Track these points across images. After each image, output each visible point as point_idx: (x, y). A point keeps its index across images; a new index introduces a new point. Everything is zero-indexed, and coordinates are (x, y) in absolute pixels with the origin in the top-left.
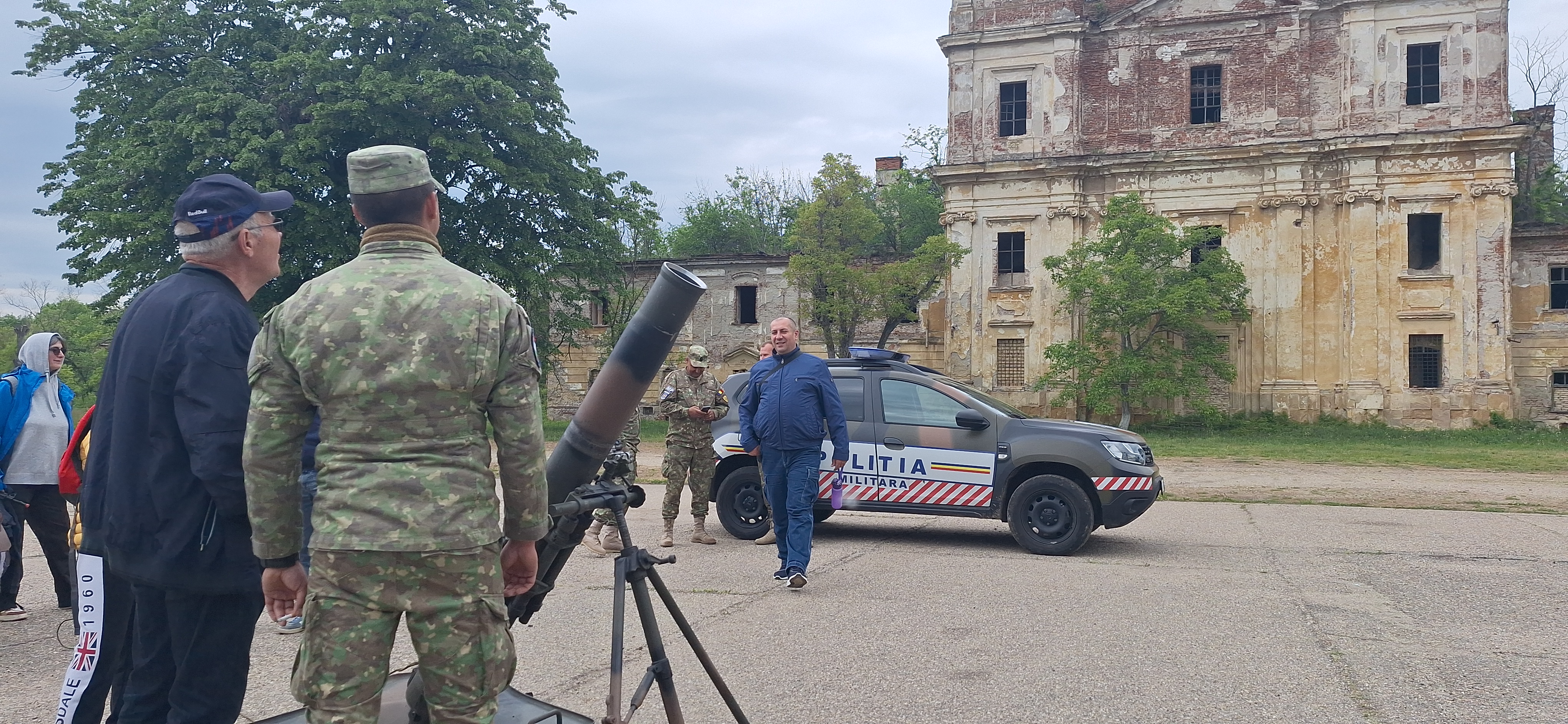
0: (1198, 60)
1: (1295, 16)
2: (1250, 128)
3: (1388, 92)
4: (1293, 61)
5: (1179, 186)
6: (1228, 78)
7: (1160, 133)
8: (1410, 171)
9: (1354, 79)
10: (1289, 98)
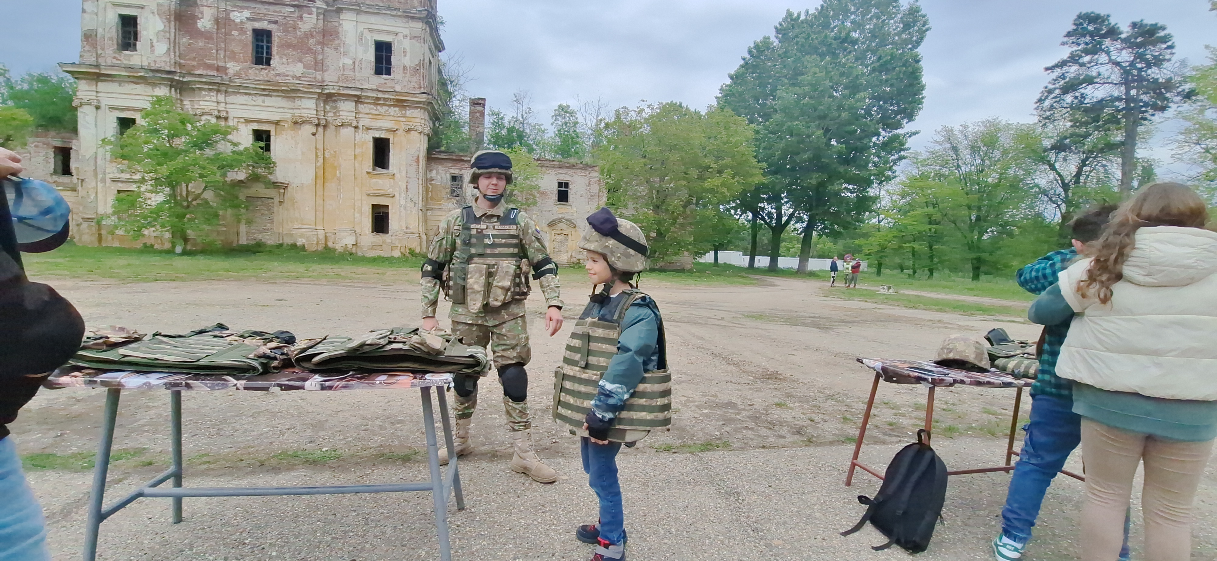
0: (258, 25)
1: (314, 10)
2: (288, 73)
3: (364, 65)
4: (312, 36)
5: (244, 102)
6: (275, 40)
7: (233, 67)
8: (374, 112)
9: (345, 54)
10: (309, 58)
